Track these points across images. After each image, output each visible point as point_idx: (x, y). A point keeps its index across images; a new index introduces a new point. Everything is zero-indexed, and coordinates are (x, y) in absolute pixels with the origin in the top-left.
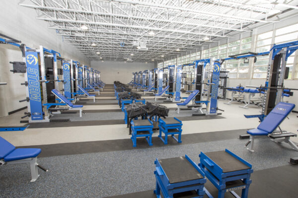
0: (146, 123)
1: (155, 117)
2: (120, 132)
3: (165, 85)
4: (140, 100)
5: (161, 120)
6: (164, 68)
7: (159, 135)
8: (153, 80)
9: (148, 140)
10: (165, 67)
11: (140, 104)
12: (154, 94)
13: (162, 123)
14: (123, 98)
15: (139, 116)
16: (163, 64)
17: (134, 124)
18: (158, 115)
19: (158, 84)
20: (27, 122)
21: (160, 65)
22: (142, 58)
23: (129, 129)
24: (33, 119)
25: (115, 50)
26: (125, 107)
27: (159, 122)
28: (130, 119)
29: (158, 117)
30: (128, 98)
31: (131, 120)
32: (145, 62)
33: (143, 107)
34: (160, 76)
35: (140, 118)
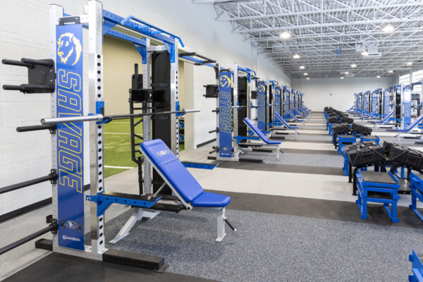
0: (384, 178)
1: (399, 170)
2: (337, 189)
3: (416, 113)
4: (368, 137)
5: (414, 176)
6: (413, 84)
7: (410, 203)
8: (391, 106)
9: (389, 212)
10: (413, 82)
11: (372, 145)
12: (394, 128)
13: (418, 183)
14: (340, 134)
15: (370, 165)
16: (411, 77)
17: (362, 177)
18: (407, 167)
19: (403, 111)
20: (214, 158)
21: (404, 80)
22: (372, 70)
23: (352, 185)
24: (221, 156)
25: (327, 61)
26: (345, 148)
27: (408, 179)
28: (353, 168)
29: (406, 170)
30: (349, 134)
31: (356, 170)
32: (375, 76)
33: (378, 150)
34: (406, 97)
35: (371, 168)
